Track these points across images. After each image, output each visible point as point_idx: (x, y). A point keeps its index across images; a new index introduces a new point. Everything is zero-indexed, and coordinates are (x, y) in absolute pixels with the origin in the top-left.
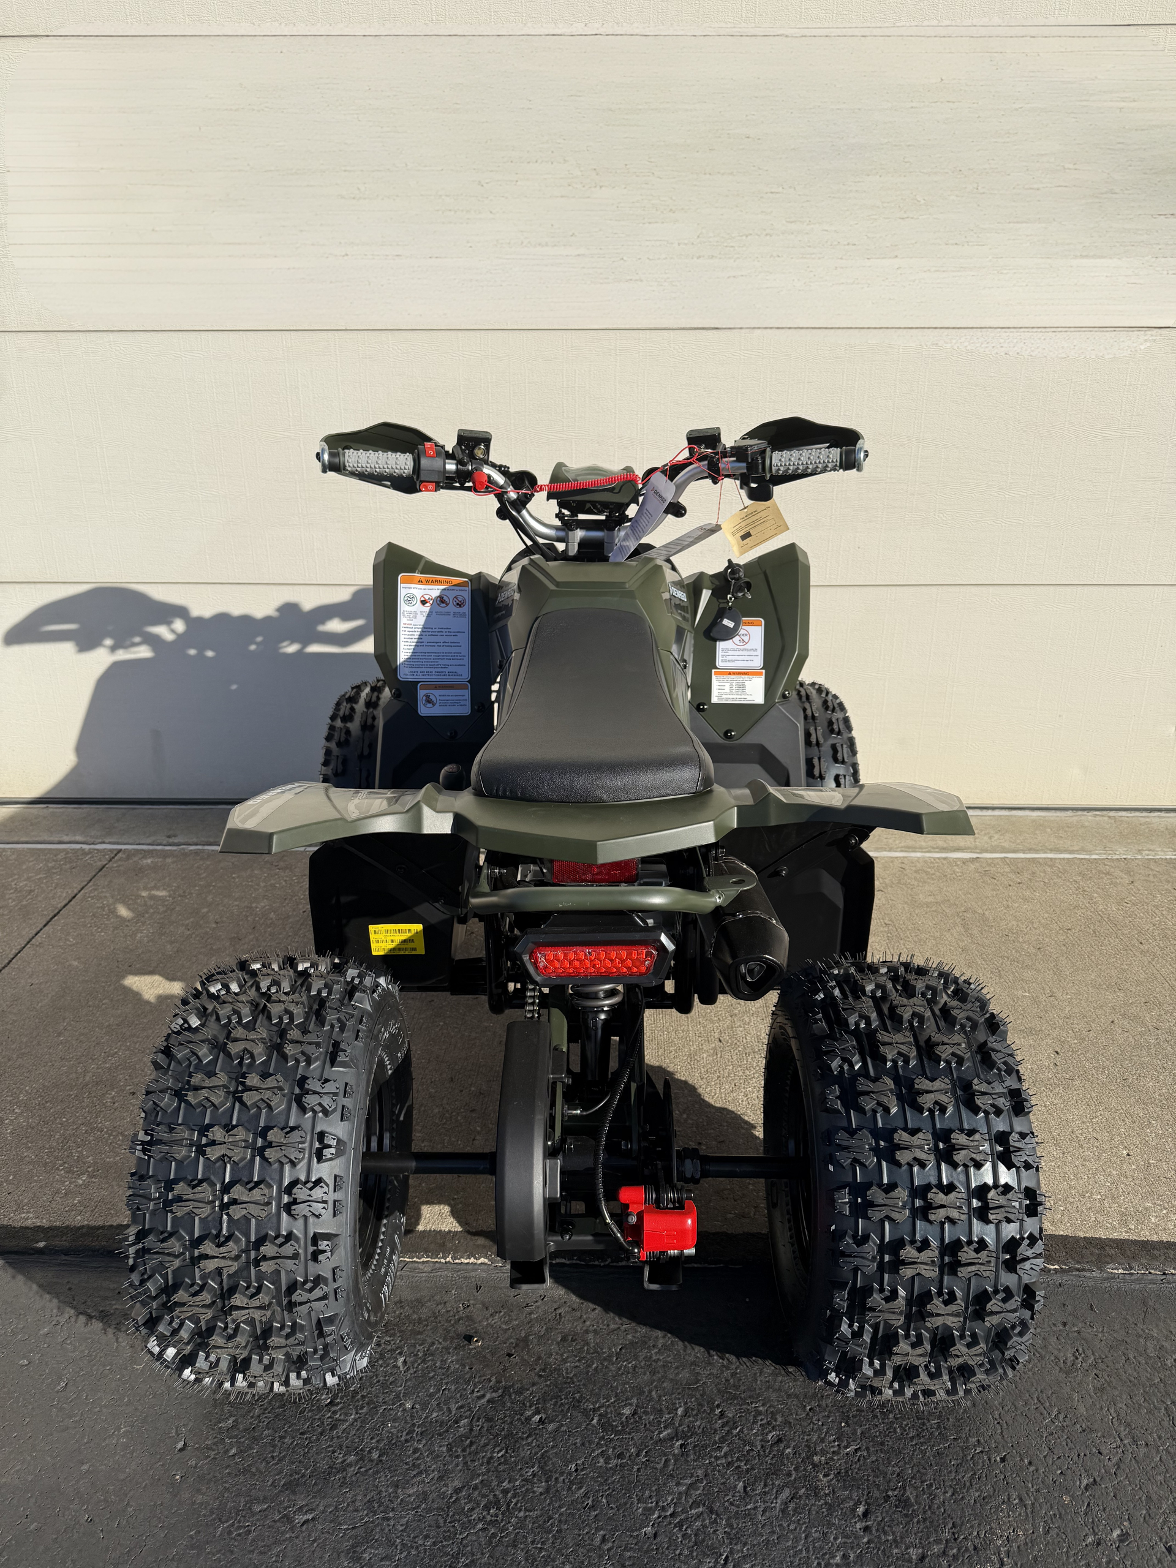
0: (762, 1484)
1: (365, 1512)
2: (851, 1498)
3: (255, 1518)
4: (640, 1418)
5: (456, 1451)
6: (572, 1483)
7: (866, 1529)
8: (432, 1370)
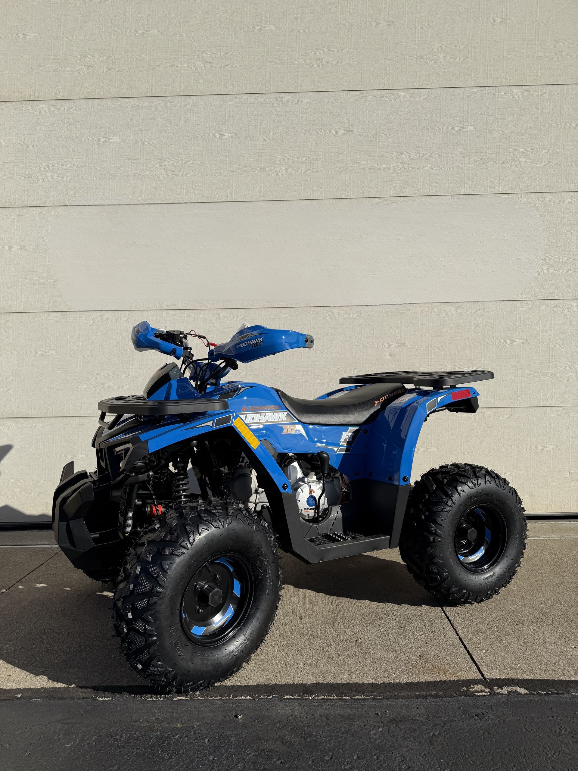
8: (223, 744)
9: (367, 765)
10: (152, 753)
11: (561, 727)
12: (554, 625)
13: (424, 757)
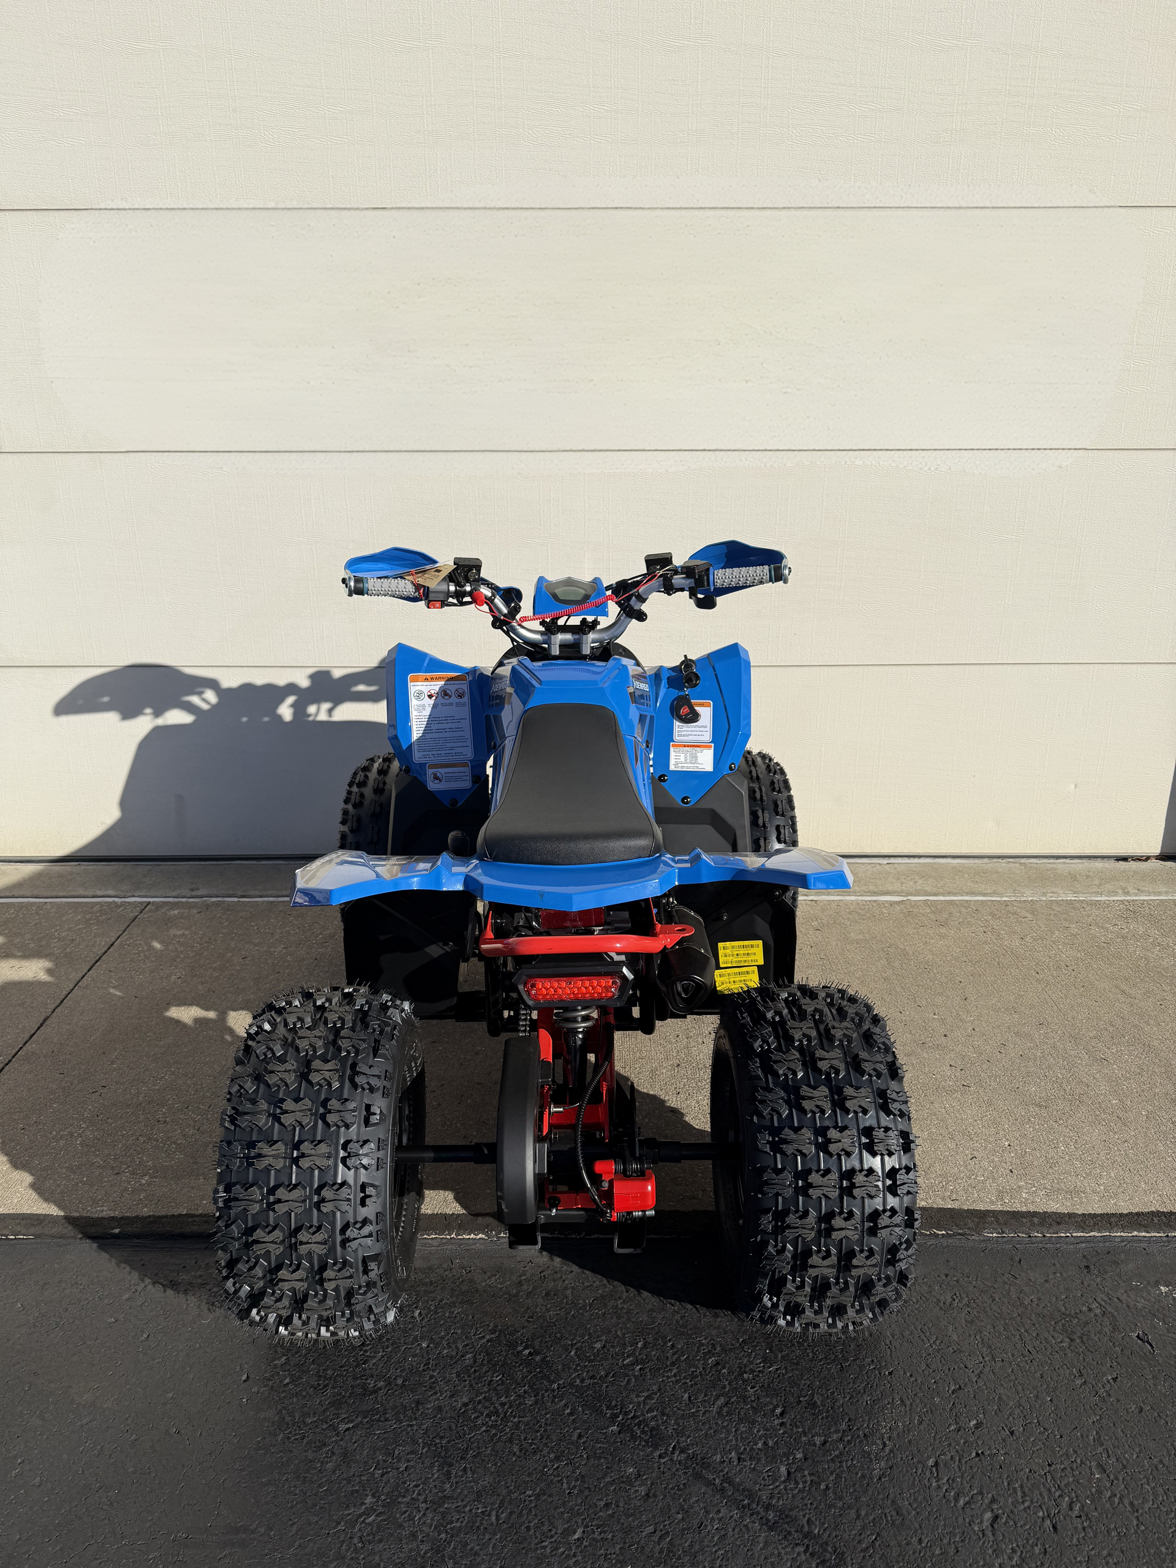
0: (703, 1395)
1: (394, 1421)
2: (771, 1403)
3: (308, 1428)
4: (608, 1350)
5: (464, 1377)
6: (554, 1397)
7: (782, 1424)
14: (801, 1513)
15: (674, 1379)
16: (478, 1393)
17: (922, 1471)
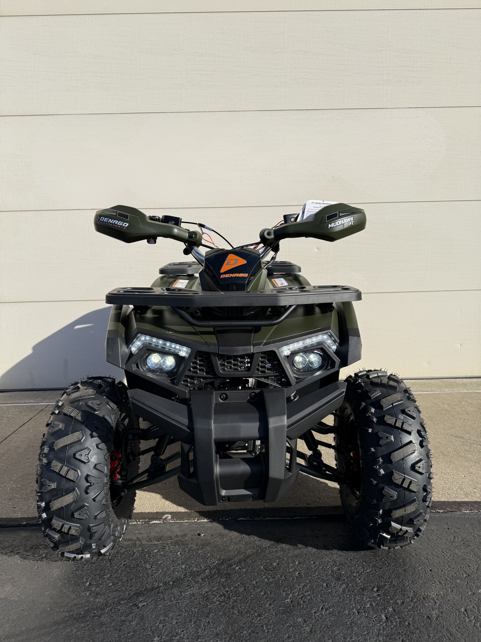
0: (334, 583)
1: (169, 601)
2: (371, 586)
3: (122, 605)
4: (281, 566)
5: (205, 580)
8: (192, 555)
9: (306, 568)
10: (136, 564)
11: (455, 536)
12: (448, 460)
13: (350, 561)
14: (397, 637)
15: (317, 577)
16: (213, 587)
17: (459, 613)
